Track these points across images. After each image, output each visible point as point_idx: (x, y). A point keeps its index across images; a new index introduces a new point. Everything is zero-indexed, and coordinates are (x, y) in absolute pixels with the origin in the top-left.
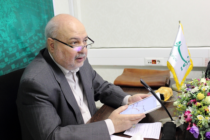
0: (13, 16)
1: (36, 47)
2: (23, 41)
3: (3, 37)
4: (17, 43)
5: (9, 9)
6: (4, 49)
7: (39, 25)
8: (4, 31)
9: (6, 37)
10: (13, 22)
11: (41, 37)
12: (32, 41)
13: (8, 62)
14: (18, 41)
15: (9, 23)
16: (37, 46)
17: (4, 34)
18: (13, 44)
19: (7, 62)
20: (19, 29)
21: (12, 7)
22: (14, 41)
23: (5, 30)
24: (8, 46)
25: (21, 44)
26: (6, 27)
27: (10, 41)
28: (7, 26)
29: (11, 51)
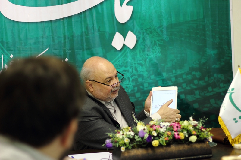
0: (157, 50)
1: (185, 88)
2: (164, 78)
3: (139, 71)
4: (158, 79)
5: (153, 42)
6: (138, 83)
7: (198, 62)
8: (142, 65)
9: (143, 72)
10: (156, 57)
11: (198, 77)
12: (180, 80)
13: (140, 97)
14: (159, 77)
15: (150, 57)
16: (187, 87)
17: (141, 68)
18: (151, 79)
19: (138, 98)
20: (163, 65)
21: (158, 41)
22: (153, 77)
23: (144, 64)
24: (143, 81)
25: (162, 81)
26: (145, 61)
27: (148, 76)
28: (148, 60)
29: (147, 87)
